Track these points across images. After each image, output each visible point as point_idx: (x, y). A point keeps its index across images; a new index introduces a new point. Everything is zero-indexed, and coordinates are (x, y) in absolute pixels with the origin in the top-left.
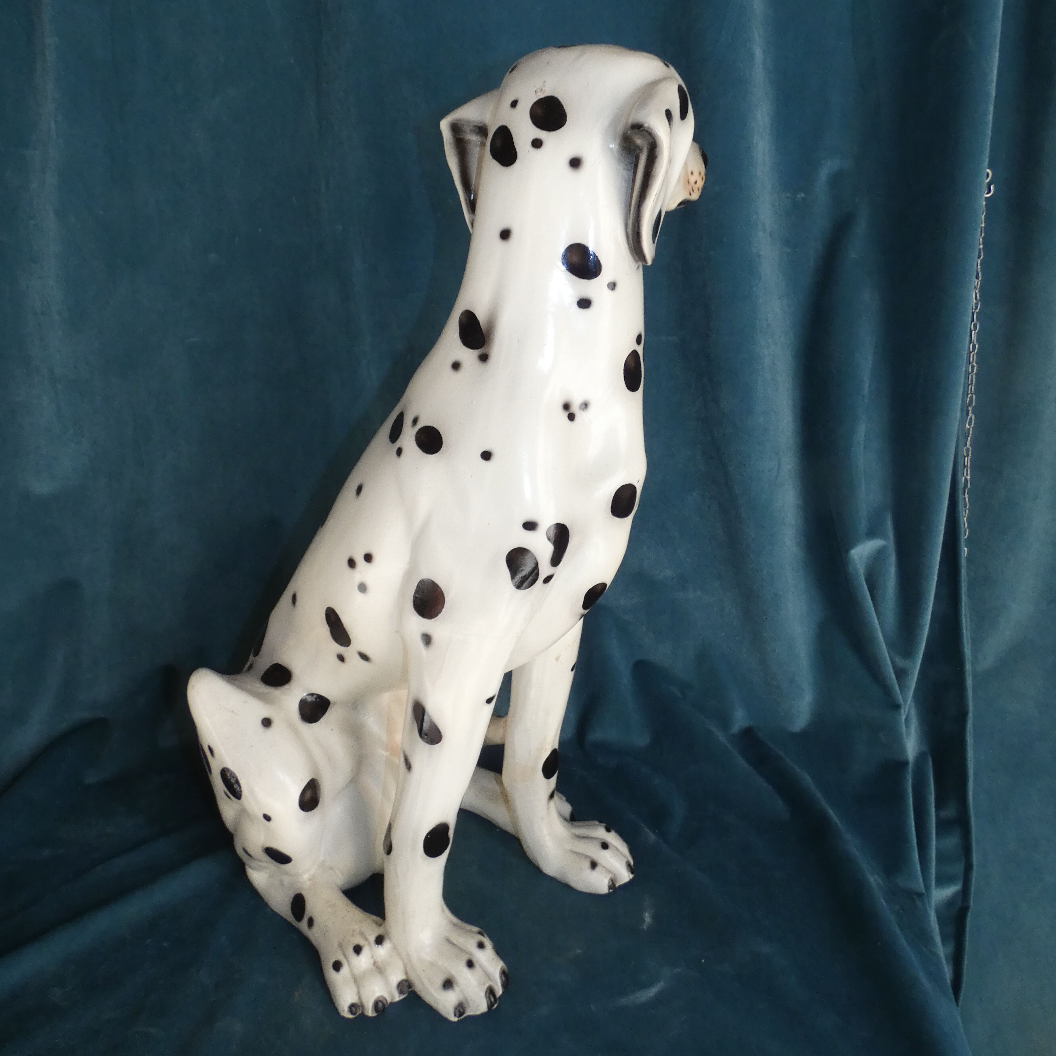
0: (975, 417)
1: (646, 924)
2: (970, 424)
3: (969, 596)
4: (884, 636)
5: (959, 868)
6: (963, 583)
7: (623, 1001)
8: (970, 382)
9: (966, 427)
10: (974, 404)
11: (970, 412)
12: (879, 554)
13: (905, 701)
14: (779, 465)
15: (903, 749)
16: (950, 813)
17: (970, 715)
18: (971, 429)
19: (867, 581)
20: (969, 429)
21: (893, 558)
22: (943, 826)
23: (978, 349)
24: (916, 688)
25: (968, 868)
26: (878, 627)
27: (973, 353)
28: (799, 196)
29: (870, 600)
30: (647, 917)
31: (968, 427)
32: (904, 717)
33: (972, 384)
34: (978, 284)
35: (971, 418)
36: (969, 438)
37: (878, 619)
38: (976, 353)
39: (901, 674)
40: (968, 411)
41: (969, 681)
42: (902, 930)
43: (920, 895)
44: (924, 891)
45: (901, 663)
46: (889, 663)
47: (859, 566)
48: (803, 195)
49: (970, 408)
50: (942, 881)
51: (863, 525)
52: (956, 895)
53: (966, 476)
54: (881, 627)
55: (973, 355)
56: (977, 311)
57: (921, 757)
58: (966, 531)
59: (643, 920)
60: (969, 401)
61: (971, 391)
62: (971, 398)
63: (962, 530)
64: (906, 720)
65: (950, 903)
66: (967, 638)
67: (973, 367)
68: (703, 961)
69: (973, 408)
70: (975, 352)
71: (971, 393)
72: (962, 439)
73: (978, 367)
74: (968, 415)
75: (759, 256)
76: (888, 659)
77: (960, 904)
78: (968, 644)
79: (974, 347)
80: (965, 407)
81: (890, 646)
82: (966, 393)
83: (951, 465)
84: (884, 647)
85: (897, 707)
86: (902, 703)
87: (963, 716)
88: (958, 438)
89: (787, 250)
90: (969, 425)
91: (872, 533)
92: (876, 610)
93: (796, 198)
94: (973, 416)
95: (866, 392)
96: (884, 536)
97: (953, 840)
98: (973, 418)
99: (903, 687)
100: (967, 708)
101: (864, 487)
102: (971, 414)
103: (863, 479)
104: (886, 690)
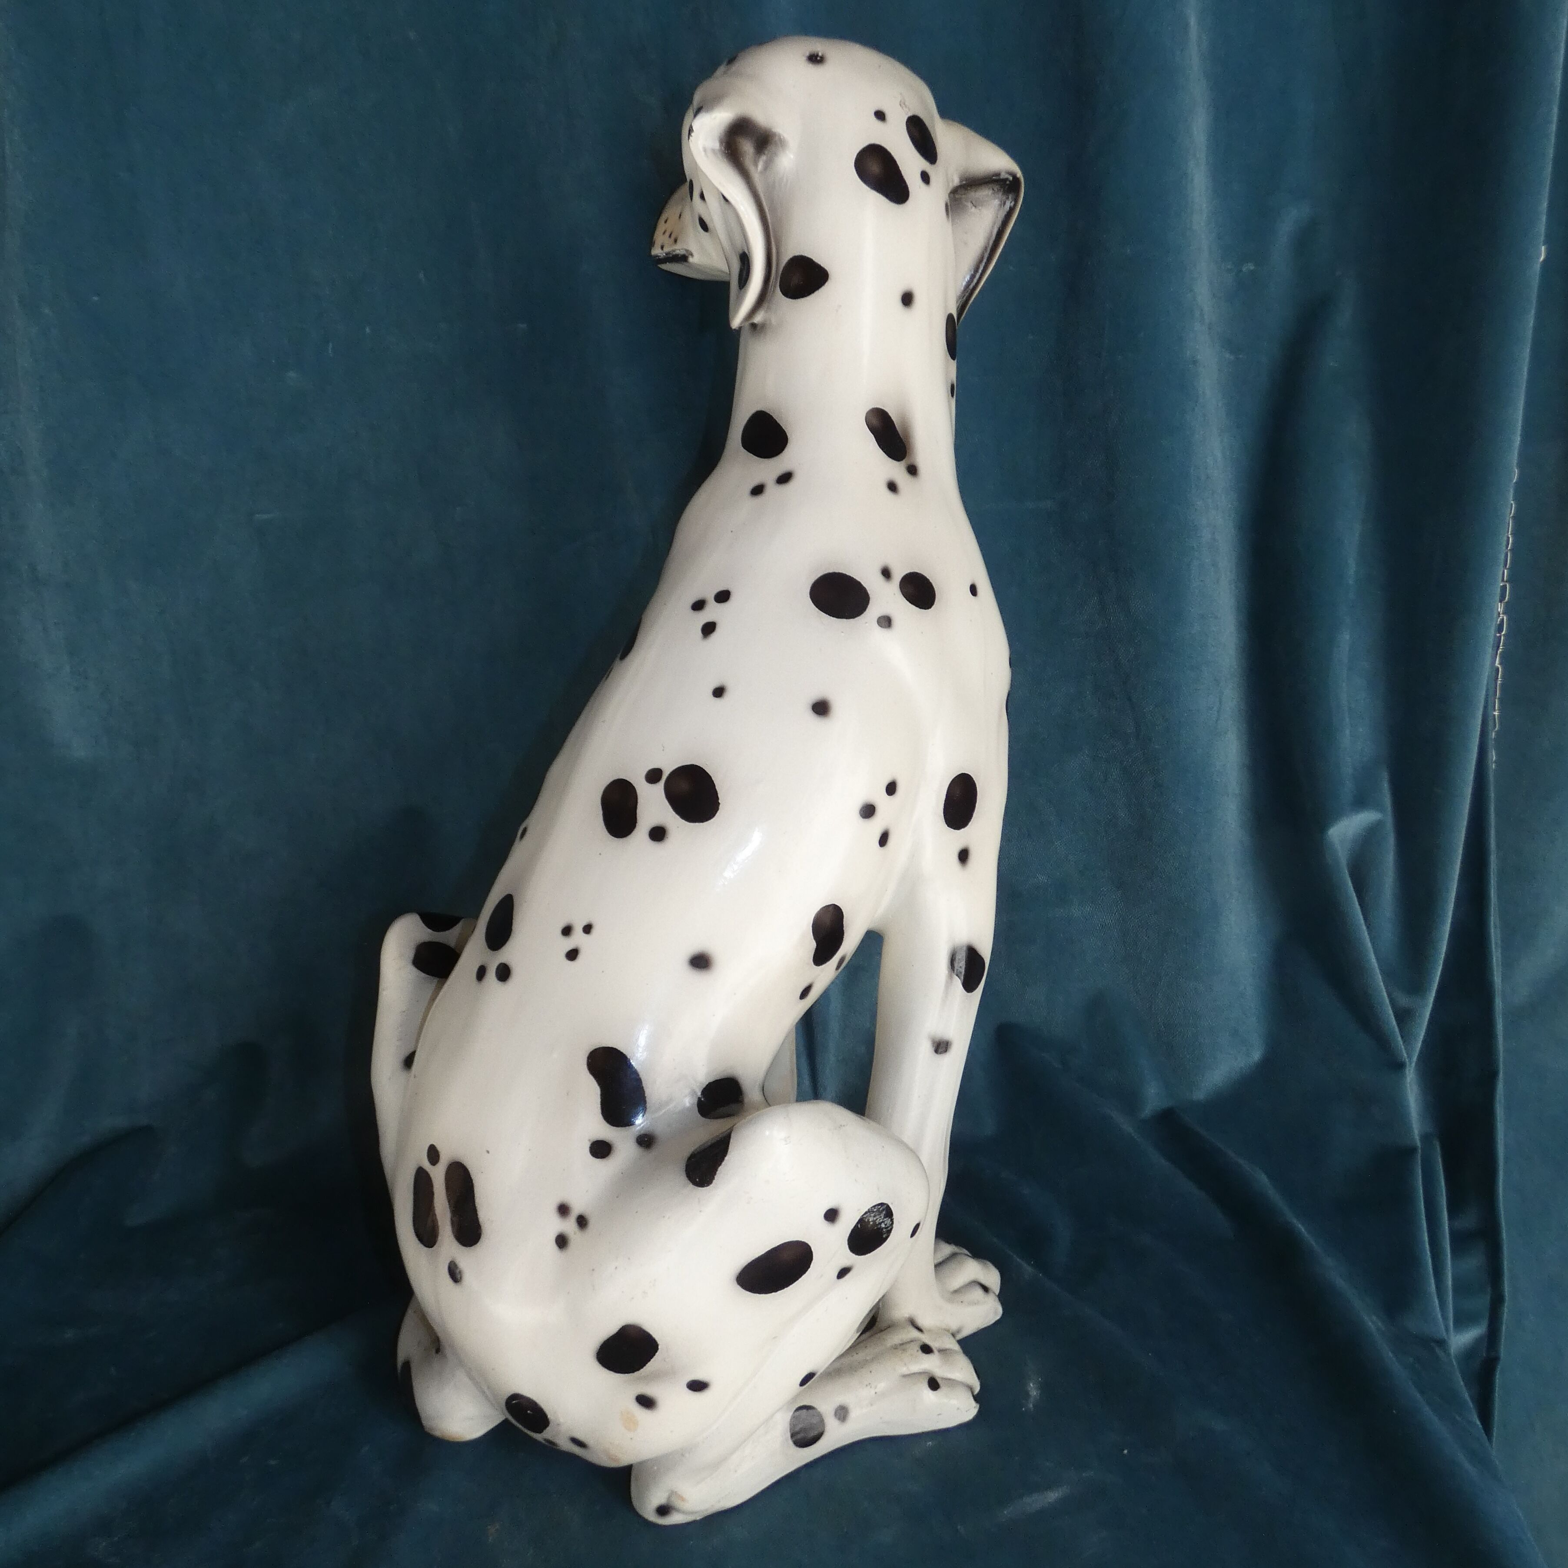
0: (1508, 620)
1: (1032, 1400)
4: (1378, 959)
5: (1483, 1302)
7: (1007, 1513)
12: (1370, 836)
13: (1410, 1057)
14: (1220, 702)
16: (1470, 1220)
17: (1501, 1075)
18: (1502, 638)
19: (1352, 875)
21: (1392, 841)
22: (1460, 1241)
25: (1497, 1301)
26: (1369, 945)
28: (1245, 268)
29: (1356, 903)
30: (1033, 1390)
33: (1506, 566)
35: (1502, 620)
36: (1499, 653)
37: (1369, 934)
39: (1404, 1016)
40: (1498, 609)
42: (1422, 1393)
43: (1440, 1341)
45: (1404, 1001)
46: (1387, 1000)
47: (1340, 854)
48: (1251, 267)
49: (1500, 604)
50: (1462, 1320)
51: (1347, 789)
52: (1478, 1341)
54: (1373, 944)
57: (1425, 1138)
59: (1027, 1395)
61: (1504, 577)
62: (1504, 587)
65: (1469, 1354)
66: (1497, 959)
69: (1505, 605)
70: (1513, 516)
71: (1504, 580)
73: (1515, 539)
75: (1195, 362)
76: (1385, 994)
77: (1484, 1355)
78: (1498, 968)
81: (1388, 975)
84: (1379, 977)
85: (1399, 1065)
86: (1406, 1062)
87: (1491, 1076)
89: (1227, 356)
91: (1361, 802)
92: (1365, 919)
93: (1241, 271)
94: (1505, 618)
95: (1351, 582)
96: (1377, 806)
97: (1474, 1262)
98: (1505, 621)
99: (1406, 1036)
100: (1498, 1066)
101: (1348, 732)
102: (1503, 614)
103: (1347, 720)
104: (1382, 1041)
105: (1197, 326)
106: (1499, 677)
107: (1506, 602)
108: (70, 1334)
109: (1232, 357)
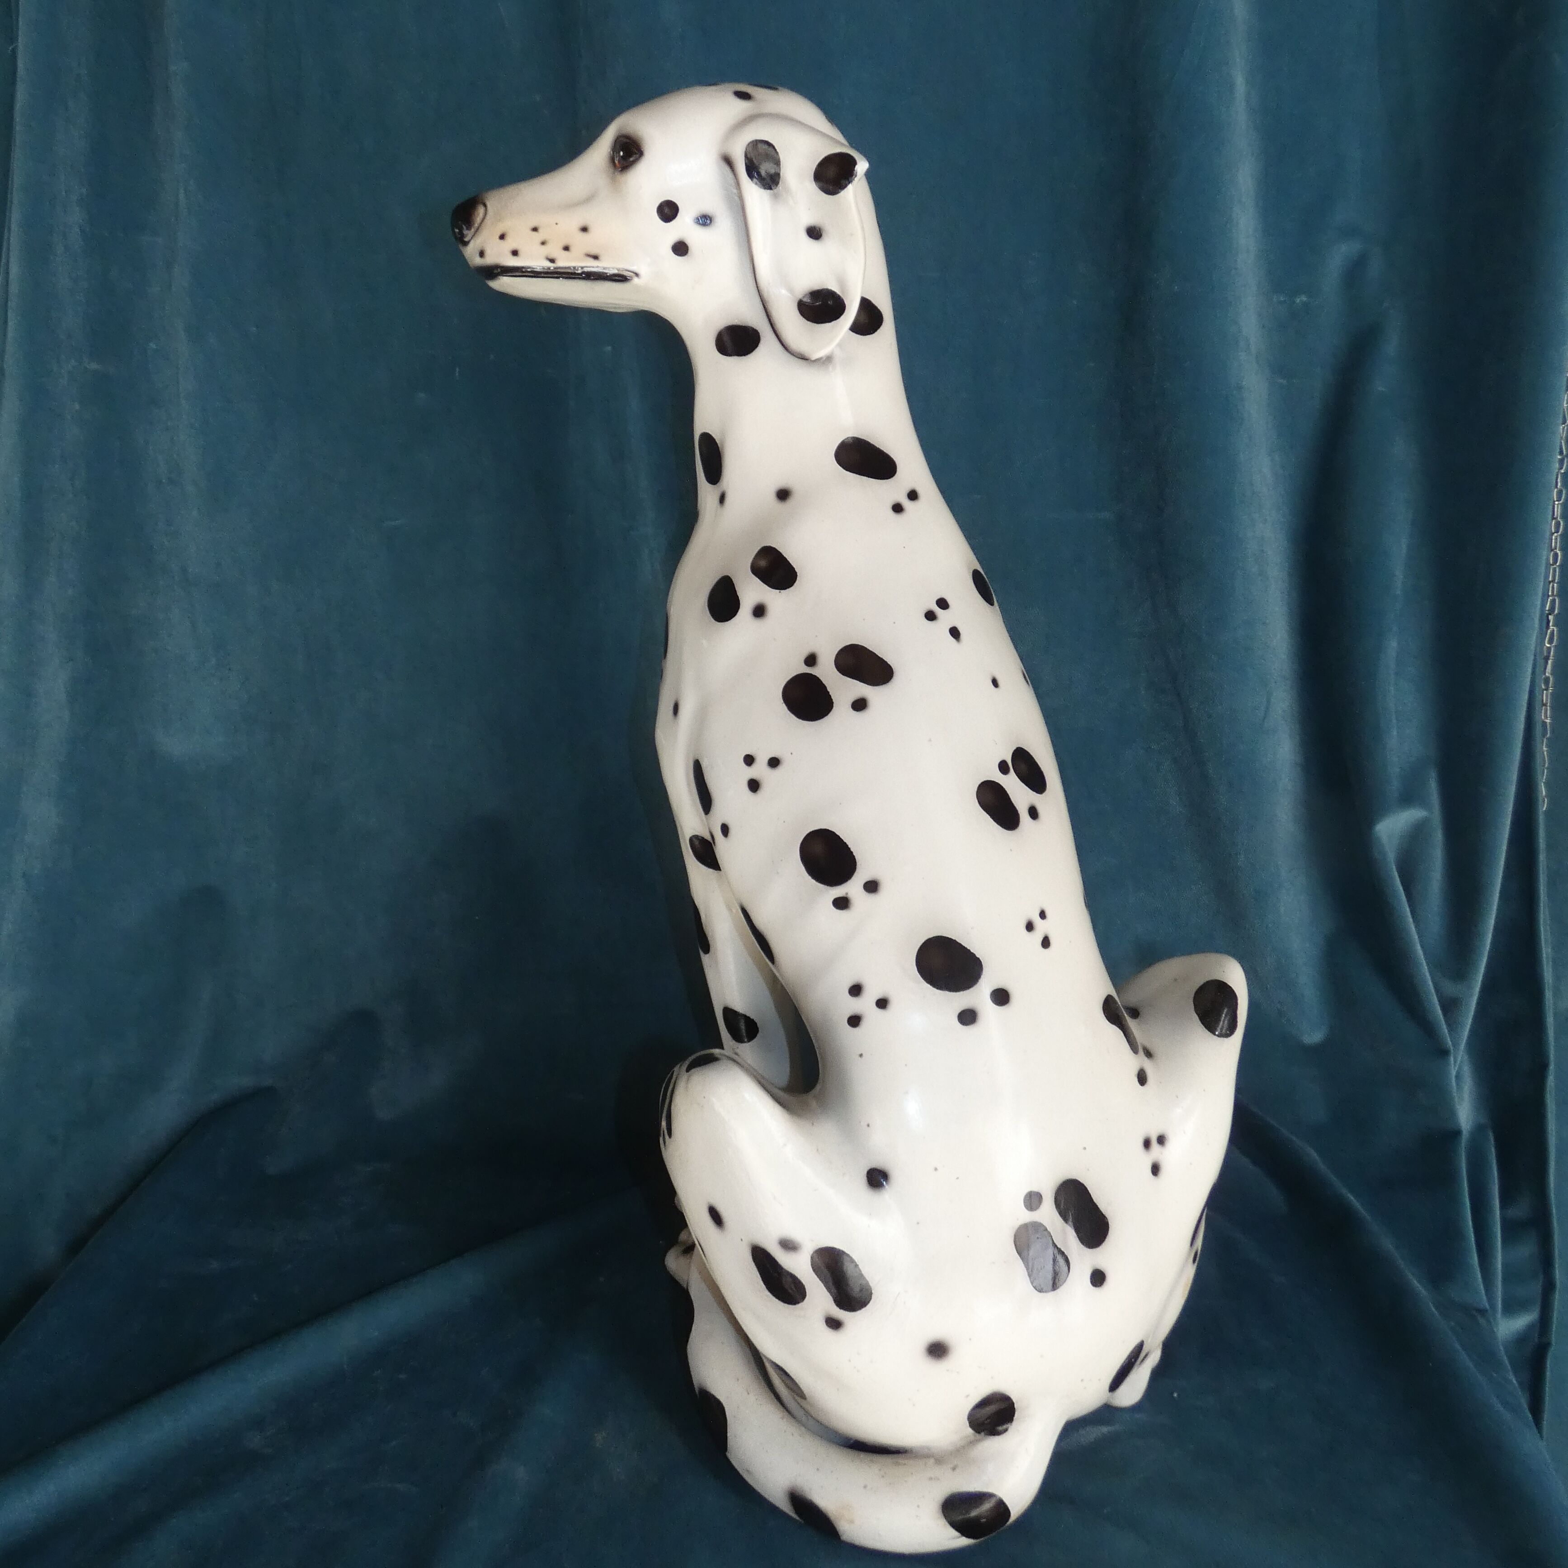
0: (1559, 631)
2: (1551, 642)
3: (1549, 895)
4: (1425, 952)
5: (1536, 1288)
6: (1541, 876)
8: (1550, 579)
9: (1545, 645)
10: (1556, 612)
11: (1551, 624)
12: (1417, 832)
13: (1456, 1045)
14: (1269, 701)
15: (1453, 1114)
16: (1521, 1210)
17: (1552, 1067)
18: (1552, 649)
19: (1399, 871)
20: (1549, 649)
21: (1438, 837)
22: (1511, 1230)
23: (1565, 529)
24: (1472, 1032)
25: (1549, 1287)
26: (1416, 937)
27: (1556, 534)
28: (1298, 300)
29: (1404, 898)
31: (1548, 645)
32: (1454, 1073)
33: (1553, 581)
34: (1563, 432)
35: (1553, 632)
36: (1550, 662)
37: (1416, 927)
38: (1561, 535)
39: (1450, 1006)
40: (1548, 622)
41: (1550, 1020)
43: (1482, 1312)
44: (1488, 1307)
45: (1451, 988)
46: (1433, 991)
47: (1387, 849)
48: (1304, 298)
49: (1551, 617)
50: (1512, 1307)
51: (1394, 785)
52: (1530, 1327)
53: (1545, 716)
54: (1420, 937)
55: (1556, 539)
56: (1562, 471)
57: (1478, 1130)
58: (1544, 801)
60: (1549, 608)
61: (1553, 592)
62: (1553, 601)
63: (1540, 799)
64: (1458, 1077)
65: (1521, 1339)
66: (1547, 958)
67: (1556, 555)
68: (1175, 1395)
69: (1557, 617)
70: (1560, 533)
71: (1553, 595)
72: (1541, 662)
73: (1564, 556)
74: (1548, 627)
75: (1239, 390)
76: (1431, 985)
77: (1536, 1340)
78: (1548, 962)
79: (1558, 525)
80: (1545, 617)
81: (1434, 966)
82: (1546, 595)
83: (1525, 697)
84: (1425, 969)
85: (1444, 1053)
86: (1452, 1048)
87: (1540, 1069)
88: (1535, 660)
89: (1281, 381)
90: (1549, 643)
91: (1408, 799)
92: (1413, 913)
93: (1294, 302)
94: (1555, 629)
95: (1398, 592)
96: (1424, 803)
97: (1526, 1250)
98: (1555, 632)
99: (1453, 1025)
100: (1548, 1057)
101: (1395, 733)
102: (1552, 626)
103: (1394, 721)
104: (1428, 1029)
105: (1243, 356)
106: (1550, 686)
107: (1557, 615)
108: (215, 1265)
109: (1284, 382)
